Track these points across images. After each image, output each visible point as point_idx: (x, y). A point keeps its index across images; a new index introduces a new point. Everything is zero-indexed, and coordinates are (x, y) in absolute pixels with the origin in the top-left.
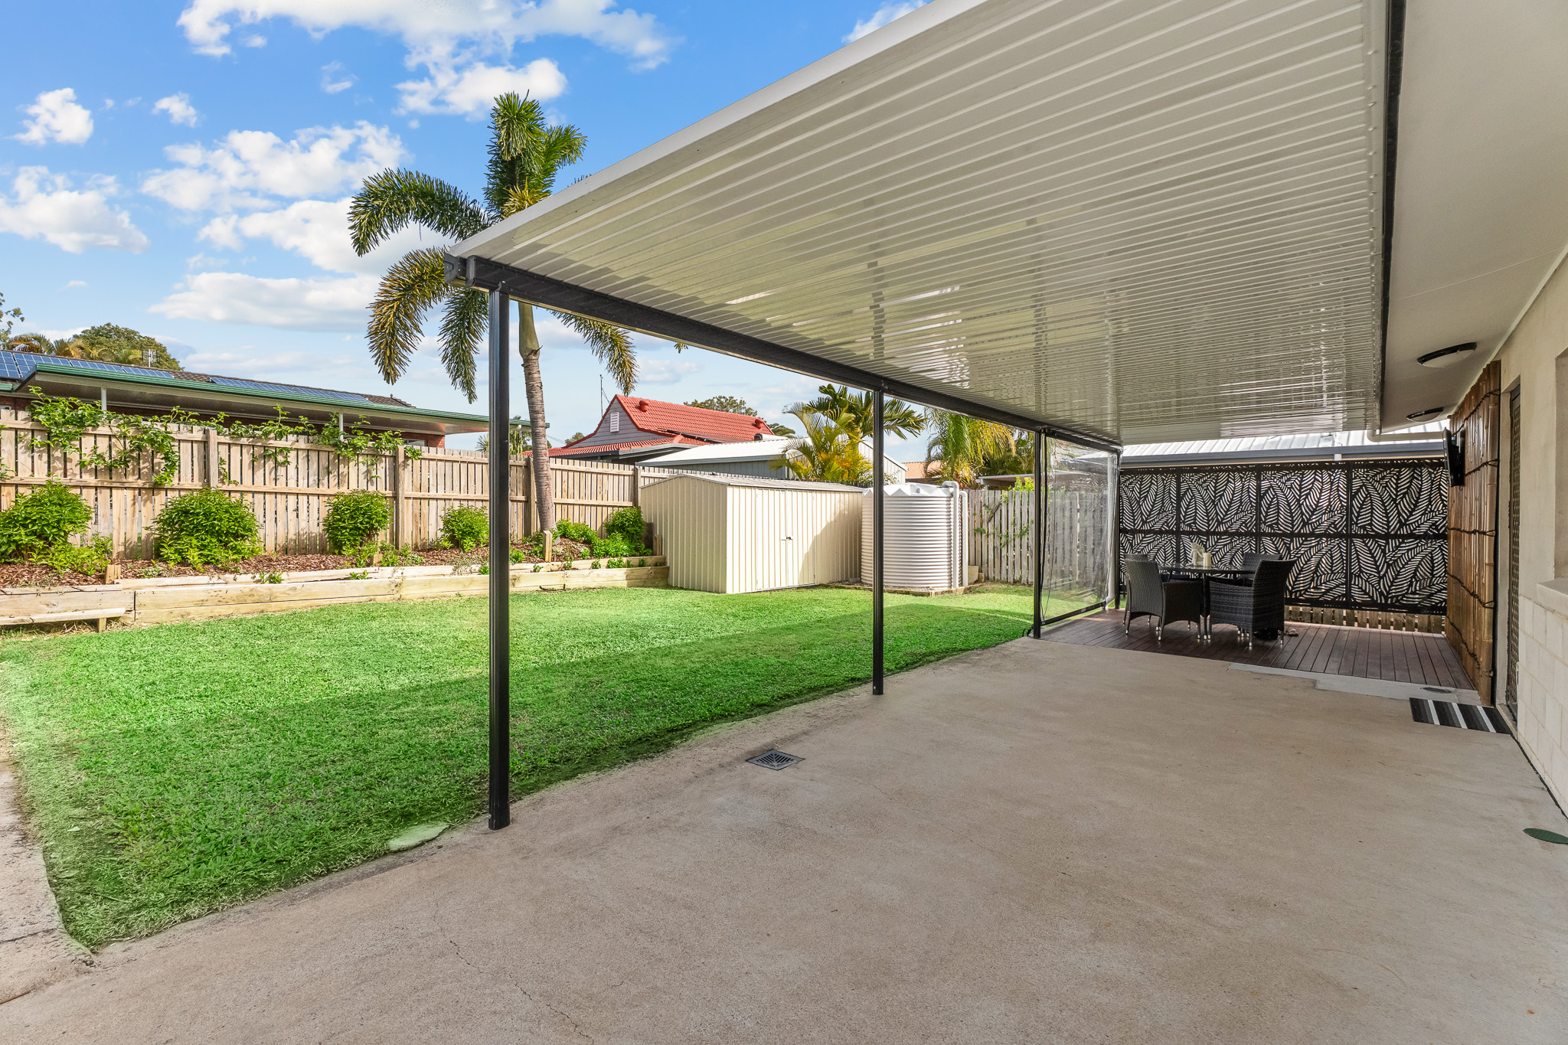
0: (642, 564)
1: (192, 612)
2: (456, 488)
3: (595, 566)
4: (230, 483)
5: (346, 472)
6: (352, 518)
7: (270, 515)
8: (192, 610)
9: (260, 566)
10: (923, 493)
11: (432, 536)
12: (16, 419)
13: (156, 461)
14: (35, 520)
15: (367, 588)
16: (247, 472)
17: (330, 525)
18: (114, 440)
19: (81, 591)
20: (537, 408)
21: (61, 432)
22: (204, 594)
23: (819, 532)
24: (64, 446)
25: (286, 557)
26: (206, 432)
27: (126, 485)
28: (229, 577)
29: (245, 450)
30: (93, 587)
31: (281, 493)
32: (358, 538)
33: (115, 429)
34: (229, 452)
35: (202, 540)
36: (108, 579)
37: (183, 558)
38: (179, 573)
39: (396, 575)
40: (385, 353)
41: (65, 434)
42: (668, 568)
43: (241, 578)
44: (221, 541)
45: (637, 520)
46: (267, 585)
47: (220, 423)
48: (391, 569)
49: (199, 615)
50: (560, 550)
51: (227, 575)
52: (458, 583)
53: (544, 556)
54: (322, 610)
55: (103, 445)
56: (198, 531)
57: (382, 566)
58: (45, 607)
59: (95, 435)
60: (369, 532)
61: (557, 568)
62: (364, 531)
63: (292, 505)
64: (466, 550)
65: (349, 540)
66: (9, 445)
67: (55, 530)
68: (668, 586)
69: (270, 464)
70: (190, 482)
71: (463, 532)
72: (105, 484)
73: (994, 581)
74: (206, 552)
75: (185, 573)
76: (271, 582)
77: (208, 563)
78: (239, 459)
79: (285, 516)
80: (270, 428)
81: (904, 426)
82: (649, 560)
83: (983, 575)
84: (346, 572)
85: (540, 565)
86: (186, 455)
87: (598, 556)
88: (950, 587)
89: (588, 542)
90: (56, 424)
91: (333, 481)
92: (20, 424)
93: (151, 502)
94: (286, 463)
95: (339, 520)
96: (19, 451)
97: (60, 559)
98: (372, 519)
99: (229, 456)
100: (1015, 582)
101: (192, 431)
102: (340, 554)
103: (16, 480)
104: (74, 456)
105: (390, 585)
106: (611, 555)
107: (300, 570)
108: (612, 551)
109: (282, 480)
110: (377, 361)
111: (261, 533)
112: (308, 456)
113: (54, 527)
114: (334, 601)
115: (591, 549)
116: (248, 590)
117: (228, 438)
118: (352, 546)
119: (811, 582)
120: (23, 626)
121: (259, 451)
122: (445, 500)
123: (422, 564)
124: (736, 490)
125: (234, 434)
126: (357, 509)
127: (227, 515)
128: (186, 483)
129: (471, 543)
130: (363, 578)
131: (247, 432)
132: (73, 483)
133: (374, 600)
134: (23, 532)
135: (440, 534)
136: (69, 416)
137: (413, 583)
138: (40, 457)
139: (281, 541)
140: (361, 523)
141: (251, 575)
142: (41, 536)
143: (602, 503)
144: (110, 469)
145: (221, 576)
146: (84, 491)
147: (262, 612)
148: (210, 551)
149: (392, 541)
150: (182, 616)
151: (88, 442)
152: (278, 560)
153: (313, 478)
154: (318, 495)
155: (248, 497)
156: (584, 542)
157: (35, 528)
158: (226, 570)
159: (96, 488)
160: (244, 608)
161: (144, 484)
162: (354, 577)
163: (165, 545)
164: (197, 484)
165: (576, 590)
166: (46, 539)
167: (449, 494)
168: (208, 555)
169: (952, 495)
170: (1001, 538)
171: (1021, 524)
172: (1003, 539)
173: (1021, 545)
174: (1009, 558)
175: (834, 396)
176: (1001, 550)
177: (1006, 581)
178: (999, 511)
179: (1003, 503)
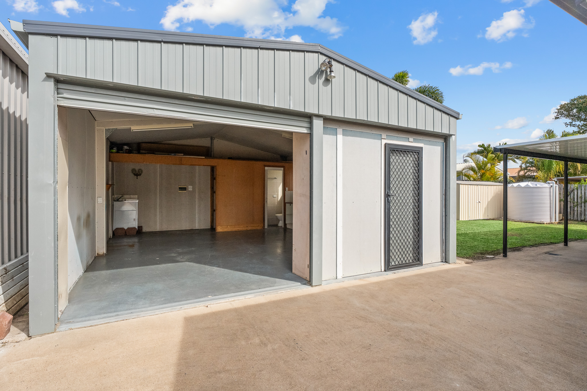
10: (538, 186)
23: (489, 200)
88: (551, 221)
100: (582, 221)
119: (486, 218)
124: (463, 185)
169: (552, 186)
170: (574, 203)
171: (585, 198)
172: (575, 204)
173: (585, 206)
174: (578, 211)
175: (485, 149)
176: (574, 208)
177: (577, 220)
178: (573, 192)
179: (575, 189)
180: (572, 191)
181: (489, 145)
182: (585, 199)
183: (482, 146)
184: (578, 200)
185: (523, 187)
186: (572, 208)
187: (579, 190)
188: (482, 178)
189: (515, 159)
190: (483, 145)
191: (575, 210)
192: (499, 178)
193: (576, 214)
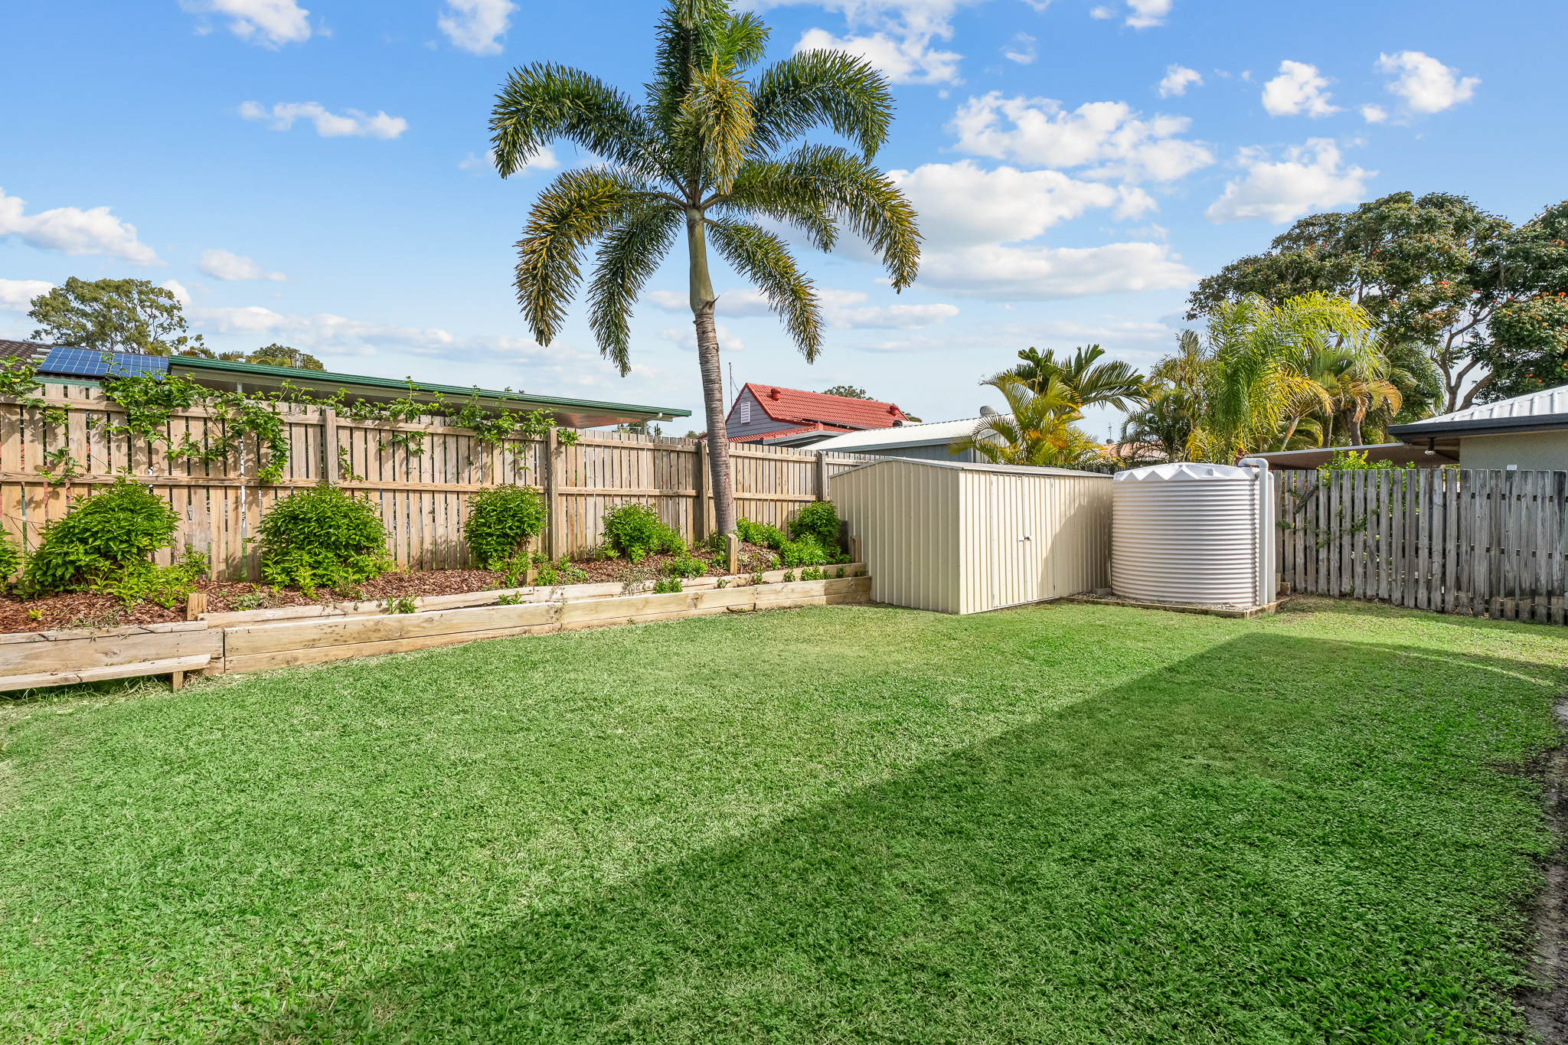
0: (840, 575)
1: (300, 656)
2: (617, 482)
3: (788, 579)
4: (353, 478)
5: (490, 463)
6: (500, 521)
7: (401, 519)
8: (300, 653)
9: (388, 589)
11: (590, 542)
12: (88, 398)
13: (263, 451)
14: (97, 532)
15: (520, 616)
16: (373, 465)
17: (473, 531)
18: (210, 424)
19: (152, 632)
20: (714, 377)
21: (143, 414)
22: (315, 631)
23: (1058, 530)
24: (147, 432)
25: (420, 574)
26: (322, 413)
27: (227, 483)
28: (348, 605)
29: (370, 436)
30: (170, 625)
31: (414, 491)
32: (507, 548)
33: (211, 410)
34: (351, 438)
35: (315, 554)
36: (189, 613)
37: (292, 580)
38: (284, 602)
39: (555, 596)
40: (537, 304)
41: (147, 416)
42: (870, 578)
43: (365, 606)
44: (340, 556)
45: (830, 519)
46: (397, 615)
47: (339, 401)
48: (549, 589)
49: (310, 660)
50: (745, 558)
51: (346, 604)
52: (631, 604)
53: (729, 566)
54: (466, 650)
55: (197, 430)
56: (310, 543)
57: (538, 585)
58: (102, 656)
59: (187, 418)
60: (520, 540)
61: (744, 582)
62: (513, 538)
63: (427, 508)
64: (635, 561)
65: (496, 551)
66: (78, 432)
67: (124, 545)
68: (872, 603)
69: (401, 454)
70: (304, 478)
71: (632, 537)
72: (201, 482)
73: (1305, 592)
74: (320, 571)
75: (293, 601)
76: (401, 612)
77: (323, 586)
78: (363, 447)
79: (419, 520)
80: (400, 407)
81: (1128, 395)
82: (849, 568)
83: (1289, 585)
84: (495, 594)
85: (726, 578)
86: (298, 444)
87: (790, 565)
89: (774, 546)
90: (137, 403)
91: (476, 475)
92: (92, 404)
93: (258, 506)
94: (419, 452)
95: (484, 525)
96: (92, 440)
97: (131, 585)
98: (523, 523)
99: (352, 443)
100: (1343, 595)
101: (305, 412)
102: (485, 568)
103: (88, 479)
104: (161, 446)
105: (548, 611)
106: (805, 564)
107: (438, 594)
108: (806, 558)
109: (415, 474)
110: (527, 315)
111: (389, 544)
112: (445, 443)
113: (121, 542)
114: (481, 635)
115: (782, 556)
116: (372, 623)
117: (349, 420)
118: (500, 558)
119: (1051, 596)
120: (69, 687)
121: (386, 437)
122: (604, 496)
123: (585, 581)
124: (970, 474)
125: (356, 414)
126: (506, 510)
127: (346, 521)
128: (300, 480)
129: (640, 552)
130: (515, 602)
131: (372, 412)
132: (161, 481)
133: (530, 631)
134: (81, 549)
135: (600, 540)
136: (153, 392)
137: (576, 608)
138: (119, 447)
139: (415, 552)
140: (510, 528)
141: (375, 603)
142: (106, 554)
143: (782, 497)
144: (206, 462)
145: (338, 605)
146: (175, 491)
147: (391, 652)
148: (325, 569)
149: (544, 549)
150: (288, 662)
151: (178, 427)
152: (410, 579)
153: (451, 469)
154: (458, 493)
155: (374, 497)
156: (770, 547)
157: (98, 543)
158: (345, 596)
159: (189, 487)
160: (368, 648)
161: (249, 481)
162: (505, 601)
163: (269, 562)
164: (313, 480)
165: (769, 611)
166: (115, 558)
167: (608, 489)
168: (324, 575)
169: (1256, 477)
170: (1317, 535)
171: (1353, 516)
172: (1321, 536)
173: (1353, 545)
174: (1332, 563)
175: (1038, 362)
176: (1317, 551)
177: (1328, 595)
178: (1314, 498)
179: (1321, 487)
180: (1311, 494)
181: (1050, 353)
182: (1353, 520)
183: (1029, 355)
184: (1329, 523)
185: (1167, 482)
186: (1311, 552)
187: (1333, 488)
188: (1031, 456)
189: (1123, 399)
190: (1032, 350)
191: (1320, 558)
192: (1079, 455)
193: (1323, 571)
